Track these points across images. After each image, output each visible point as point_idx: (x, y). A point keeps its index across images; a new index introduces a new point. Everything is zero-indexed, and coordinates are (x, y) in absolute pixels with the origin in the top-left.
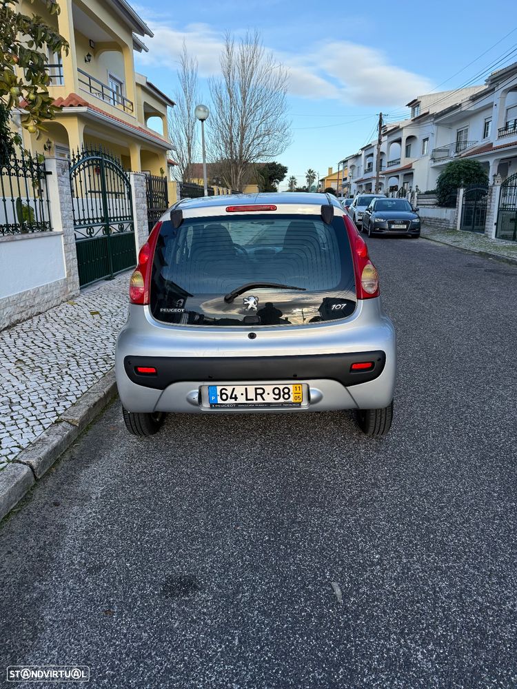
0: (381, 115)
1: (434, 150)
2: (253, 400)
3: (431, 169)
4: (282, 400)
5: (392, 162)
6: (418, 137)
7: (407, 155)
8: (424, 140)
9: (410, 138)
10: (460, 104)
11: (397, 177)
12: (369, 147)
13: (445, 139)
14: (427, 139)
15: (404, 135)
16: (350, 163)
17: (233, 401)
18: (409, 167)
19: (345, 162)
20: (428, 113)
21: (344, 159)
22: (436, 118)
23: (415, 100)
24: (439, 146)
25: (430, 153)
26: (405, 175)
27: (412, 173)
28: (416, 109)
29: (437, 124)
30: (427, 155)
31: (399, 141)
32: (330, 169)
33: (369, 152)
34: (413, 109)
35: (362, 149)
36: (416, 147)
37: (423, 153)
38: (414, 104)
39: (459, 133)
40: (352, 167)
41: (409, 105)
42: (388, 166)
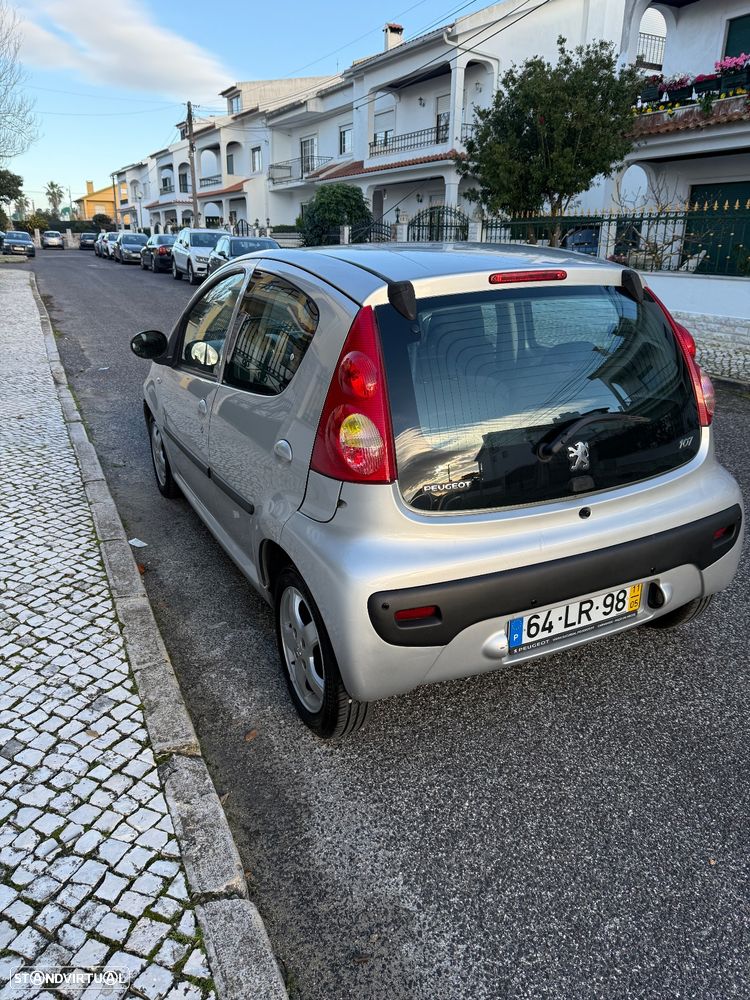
0: (189, 105)
1: (272, 167)
2: (574, 624)
3: (269, 194)
4: (614, 613)
5: (208, 179)
6: (243, 144)
7: (230, 171)
8: (254, 150)
9: (232, 145)
10: (305, 102)
11: (219, 203)
12: (165, 153)
13: (285, 151)
14: (258, 149)
15: (224, 139)
16: (129, 177)
17: (546, 634)
18: (238, 189)
19: (120, 174)
20: (257, 109)
21: (118, 169)
22: (269, 119)
23: (233, 88)
24: (276, 161)
25: (266, 170)
26: (232, 200)
27: (244, 199)
28: (234, 101)
29: (272, 127)
30: (261, 173)
31: (216, 148)
32: (90, 184)
33: (165, 162)
34: (230, 102)
35: (152, 157)
36: (243, 158)
37: (254, 169)
38: (231, 94)
39: (303, 144)
40: (134, 183)
41: (223, 94)
42: (201, 186)
